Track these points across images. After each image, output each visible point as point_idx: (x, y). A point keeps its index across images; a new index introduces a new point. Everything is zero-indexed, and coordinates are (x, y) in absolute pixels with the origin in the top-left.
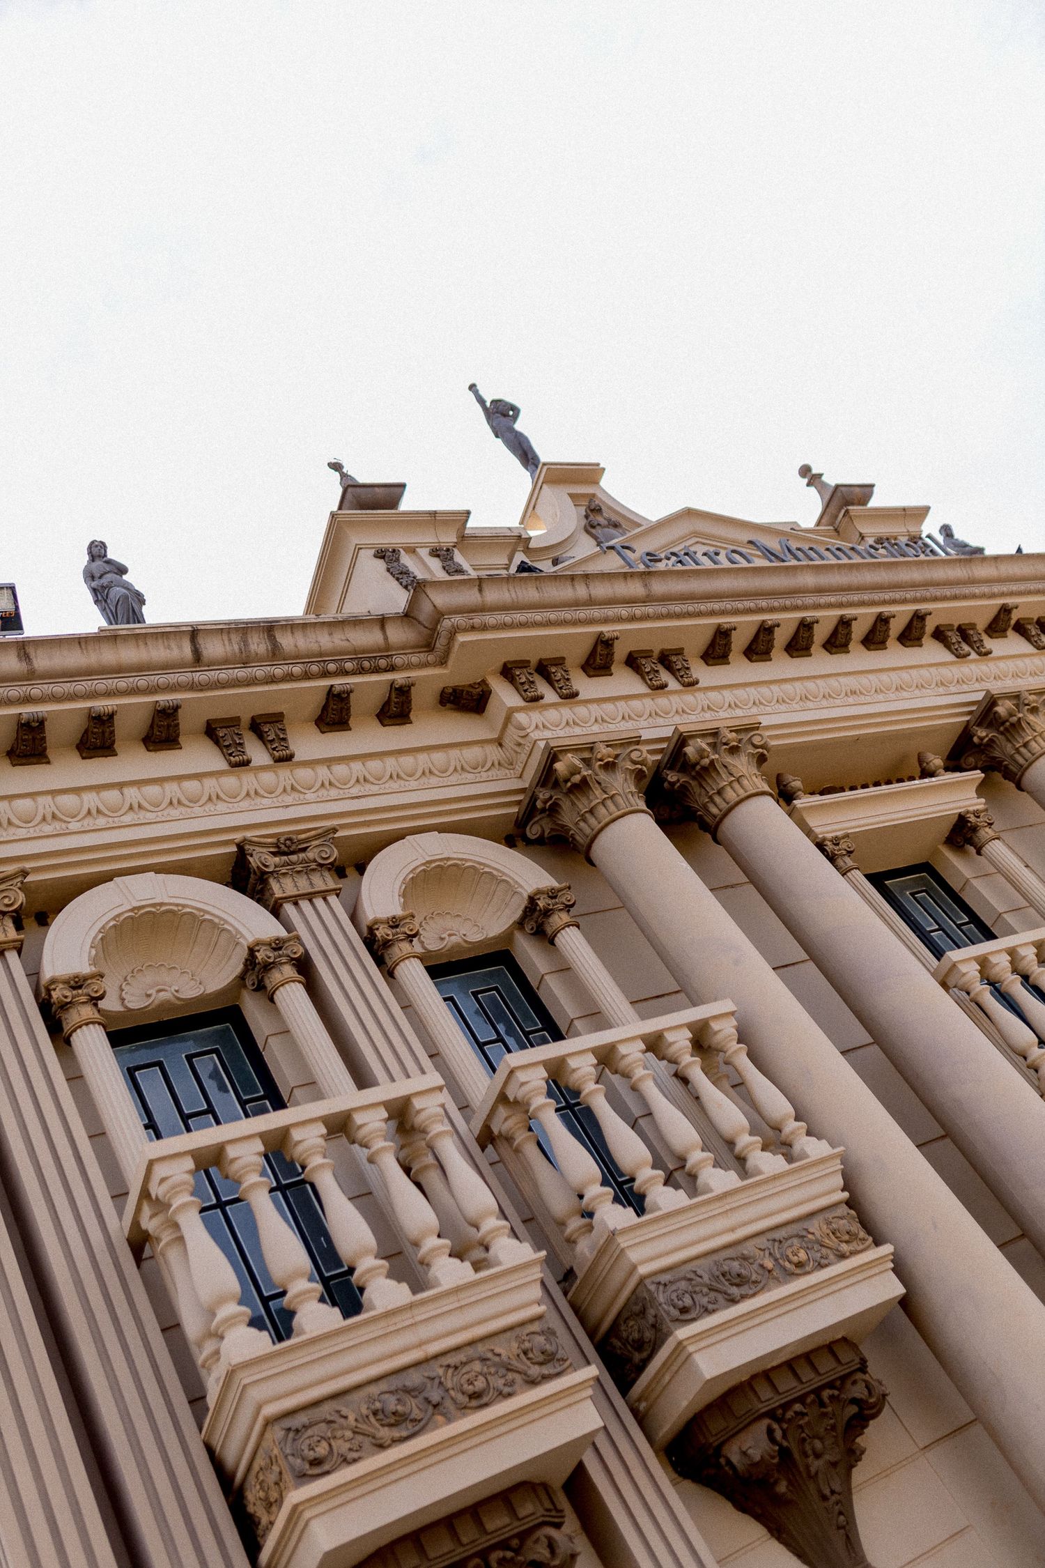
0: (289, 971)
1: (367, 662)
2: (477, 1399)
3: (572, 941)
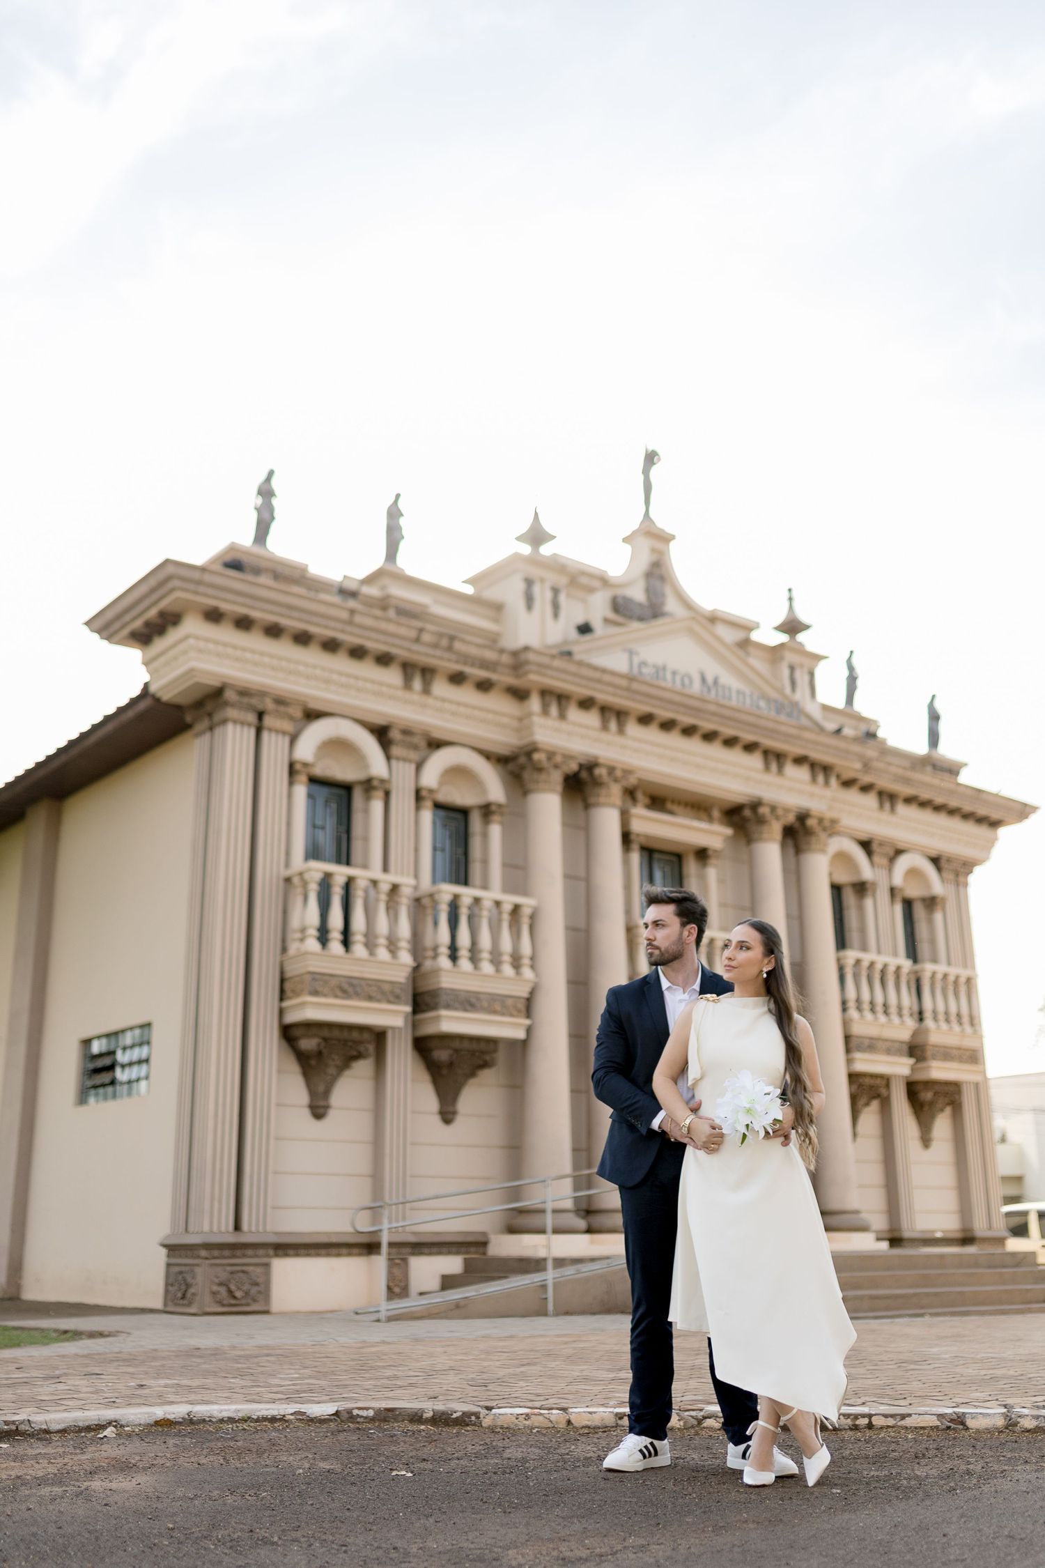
0: (380, 794)
1: (485, 664)
2: (370, 998)
3: (495, 830)
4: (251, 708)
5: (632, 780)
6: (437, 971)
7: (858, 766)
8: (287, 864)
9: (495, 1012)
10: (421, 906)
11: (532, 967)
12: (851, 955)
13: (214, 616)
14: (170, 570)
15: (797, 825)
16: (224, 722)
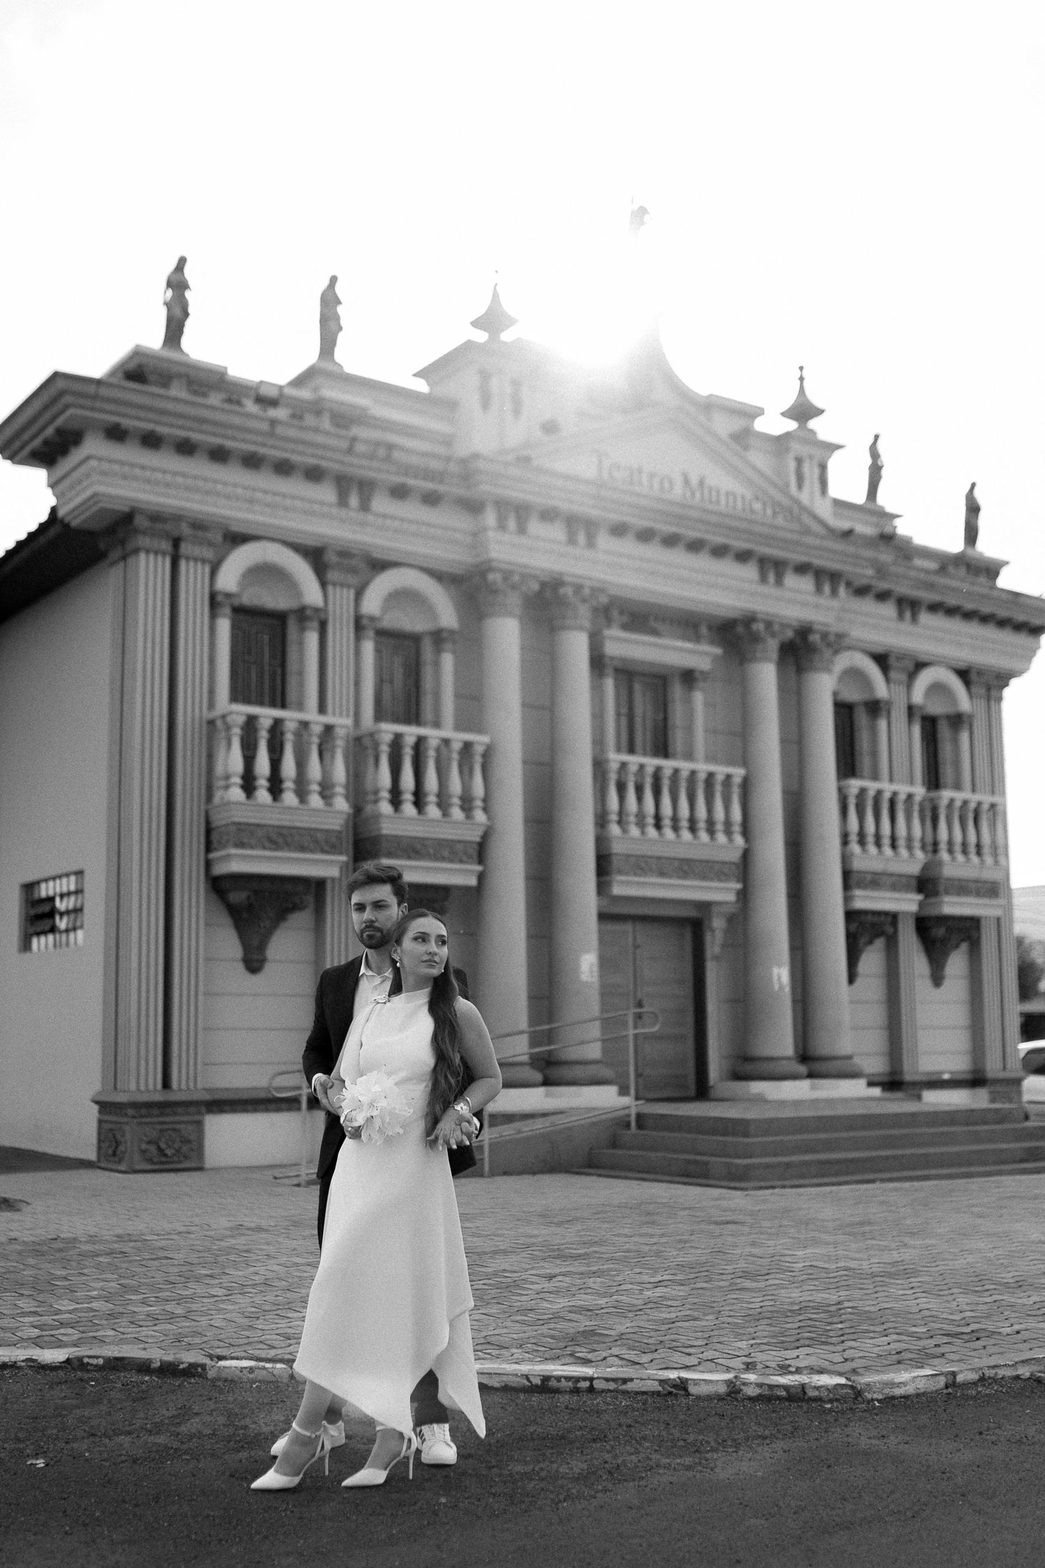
1: (430, 475)
2: (301, 848)
4: (167, 535)
5: (604, 599)
6: (377, 816)
7: (870, 572)
8: (211, 705)
9: (443, 859)
10: (361, 748)
11: (485, 809)
12: (854, 785)
13: (116, 434)
14: (60, 384)
15: (798, 640)
16: (136, 551)
